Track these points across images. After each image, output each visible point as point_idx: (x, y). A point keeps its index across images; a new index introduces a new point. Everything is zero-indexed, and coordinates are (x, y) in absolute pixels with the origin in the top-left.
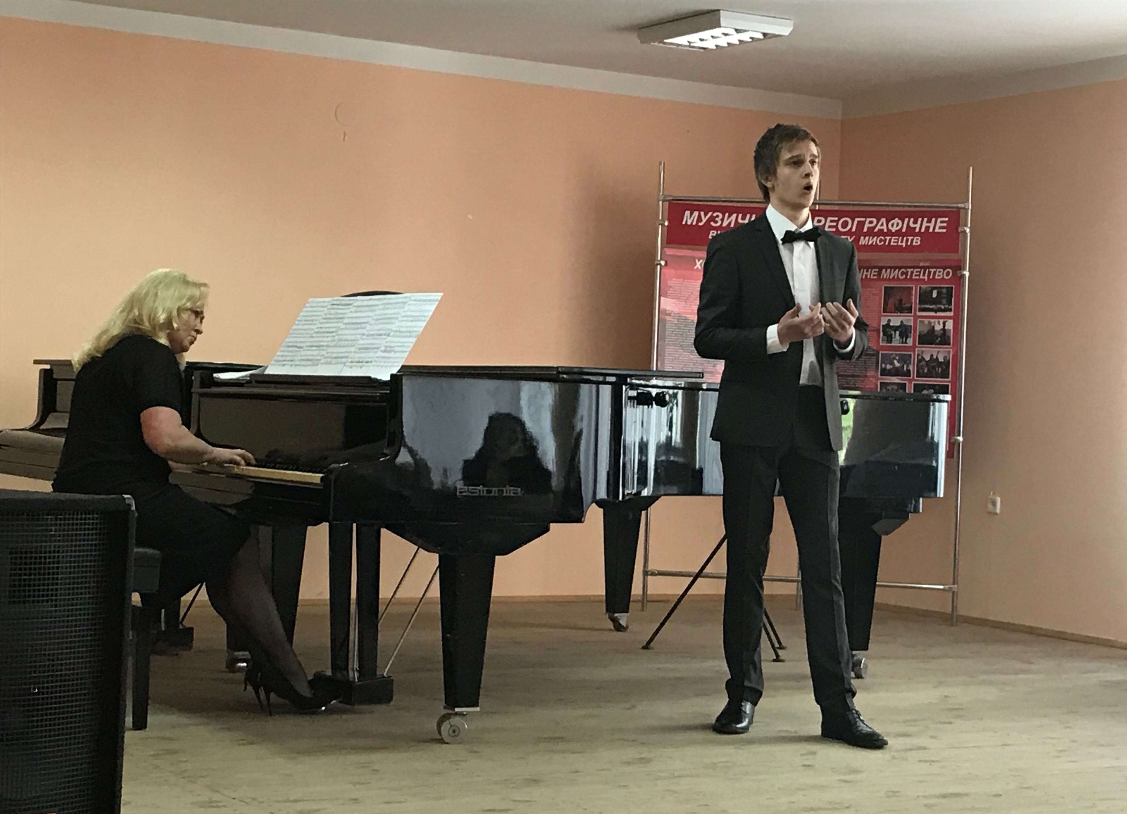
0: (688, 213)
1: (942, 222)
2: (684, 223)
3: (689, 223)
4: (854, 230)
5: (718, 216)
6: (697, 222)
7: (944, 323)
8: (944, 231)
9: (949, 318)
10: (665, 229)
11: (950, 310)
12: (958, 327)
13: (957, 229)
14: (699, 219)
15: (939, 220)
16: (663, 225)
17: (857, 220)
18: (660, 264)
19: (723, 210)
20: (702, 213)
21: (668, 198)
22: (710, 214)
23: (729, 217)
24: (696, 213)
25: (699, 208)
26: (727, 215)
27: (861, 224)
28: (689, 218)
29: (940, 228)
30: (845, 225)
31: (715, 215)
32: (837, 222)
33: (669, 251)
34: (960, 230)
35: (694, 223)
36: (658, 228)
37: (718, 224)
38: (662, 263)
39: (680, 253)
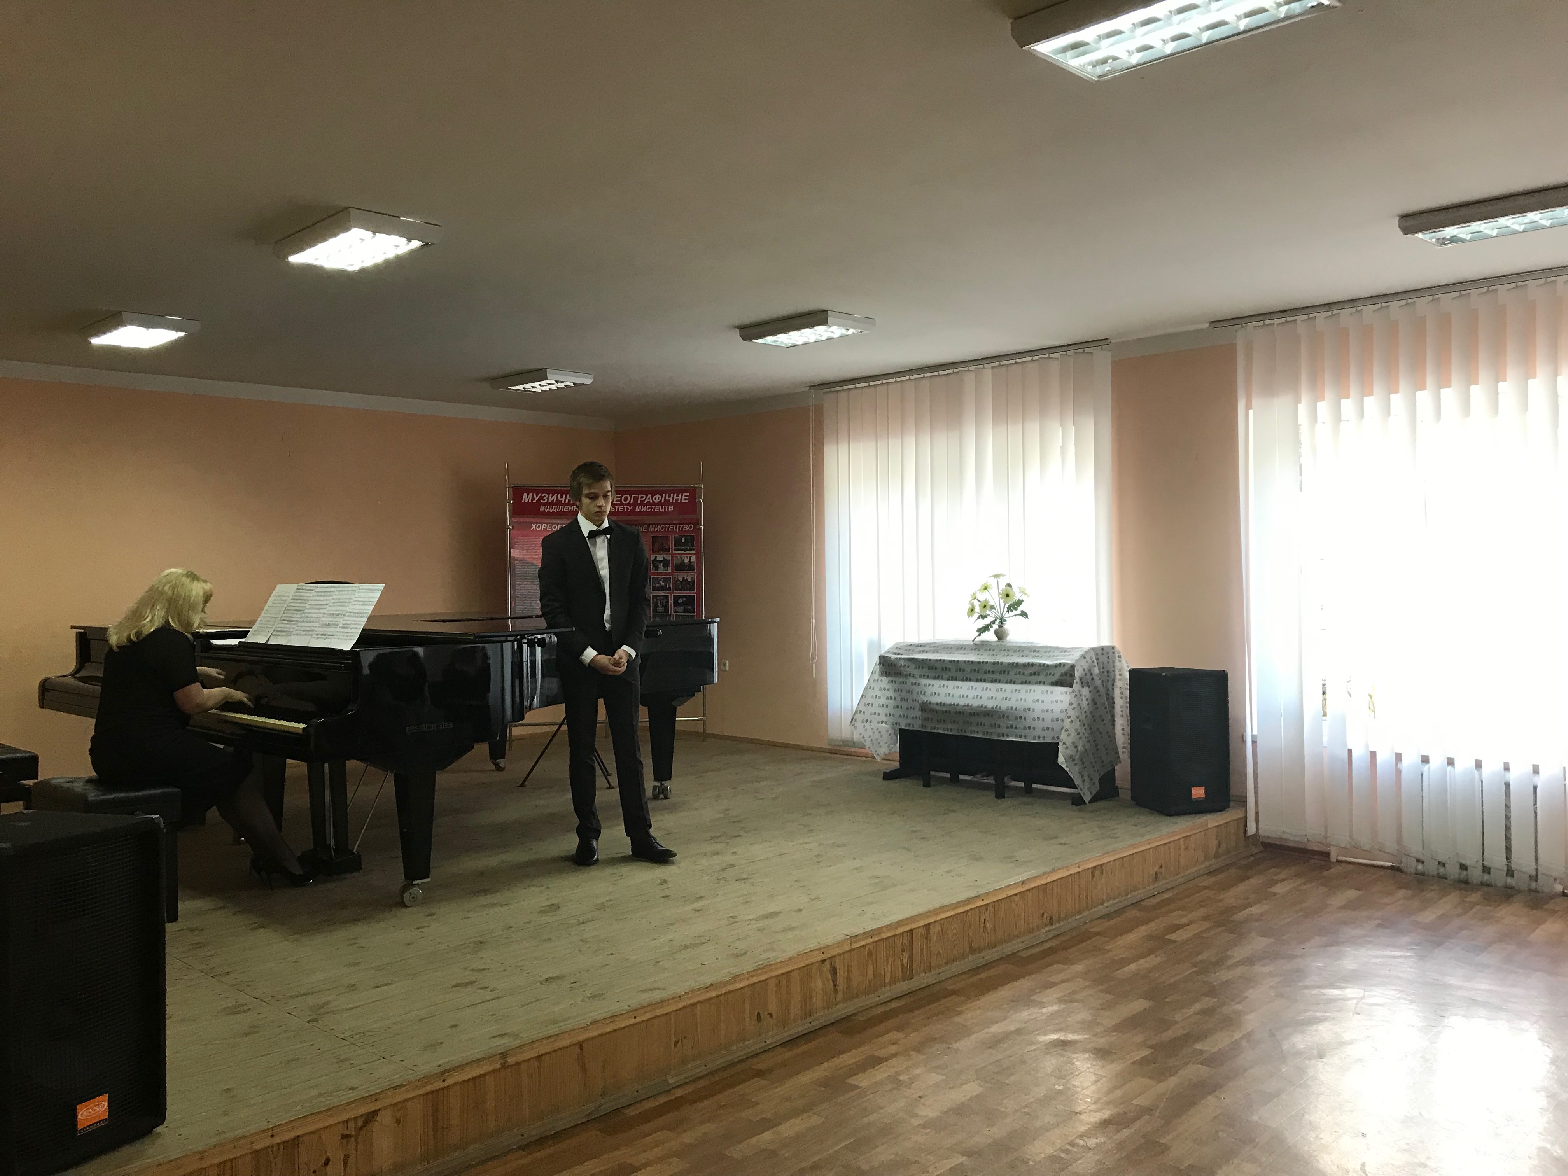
0: (525, 495)
1: (685, 496)
2: (523, 501)
3: (527, 501)
4: (632, 502)
5: (545, 496)
6: (532, 500)
7: (690, 558)
8: (687, 501)
9: (694, 554)
10: (511, 506)
11: (694, 550)
12: (699, 559)
13: (695, 500)
14: (533, 499)
15: (684, 495)
16: (510, 503)
17: (633, 496)
18: (509, 528)
19: (548, 492)
20: (535, 495)
21: (512, 486)
22: (540, 495)
23: (552, 496)
24: (531, 495)
25: (533, 491)
26: (551, 495)
27: (636, 499)
28: (526, 498)
29: (685, 499)
30: (626, 499)
31: (543, 495)
32: (621, 497)
33: (514, 520)
34: (697, 500)
35: (530, 501)
36: (506, 506)
37: (545, 502)
38: (511, 527)
39: (522, 520)
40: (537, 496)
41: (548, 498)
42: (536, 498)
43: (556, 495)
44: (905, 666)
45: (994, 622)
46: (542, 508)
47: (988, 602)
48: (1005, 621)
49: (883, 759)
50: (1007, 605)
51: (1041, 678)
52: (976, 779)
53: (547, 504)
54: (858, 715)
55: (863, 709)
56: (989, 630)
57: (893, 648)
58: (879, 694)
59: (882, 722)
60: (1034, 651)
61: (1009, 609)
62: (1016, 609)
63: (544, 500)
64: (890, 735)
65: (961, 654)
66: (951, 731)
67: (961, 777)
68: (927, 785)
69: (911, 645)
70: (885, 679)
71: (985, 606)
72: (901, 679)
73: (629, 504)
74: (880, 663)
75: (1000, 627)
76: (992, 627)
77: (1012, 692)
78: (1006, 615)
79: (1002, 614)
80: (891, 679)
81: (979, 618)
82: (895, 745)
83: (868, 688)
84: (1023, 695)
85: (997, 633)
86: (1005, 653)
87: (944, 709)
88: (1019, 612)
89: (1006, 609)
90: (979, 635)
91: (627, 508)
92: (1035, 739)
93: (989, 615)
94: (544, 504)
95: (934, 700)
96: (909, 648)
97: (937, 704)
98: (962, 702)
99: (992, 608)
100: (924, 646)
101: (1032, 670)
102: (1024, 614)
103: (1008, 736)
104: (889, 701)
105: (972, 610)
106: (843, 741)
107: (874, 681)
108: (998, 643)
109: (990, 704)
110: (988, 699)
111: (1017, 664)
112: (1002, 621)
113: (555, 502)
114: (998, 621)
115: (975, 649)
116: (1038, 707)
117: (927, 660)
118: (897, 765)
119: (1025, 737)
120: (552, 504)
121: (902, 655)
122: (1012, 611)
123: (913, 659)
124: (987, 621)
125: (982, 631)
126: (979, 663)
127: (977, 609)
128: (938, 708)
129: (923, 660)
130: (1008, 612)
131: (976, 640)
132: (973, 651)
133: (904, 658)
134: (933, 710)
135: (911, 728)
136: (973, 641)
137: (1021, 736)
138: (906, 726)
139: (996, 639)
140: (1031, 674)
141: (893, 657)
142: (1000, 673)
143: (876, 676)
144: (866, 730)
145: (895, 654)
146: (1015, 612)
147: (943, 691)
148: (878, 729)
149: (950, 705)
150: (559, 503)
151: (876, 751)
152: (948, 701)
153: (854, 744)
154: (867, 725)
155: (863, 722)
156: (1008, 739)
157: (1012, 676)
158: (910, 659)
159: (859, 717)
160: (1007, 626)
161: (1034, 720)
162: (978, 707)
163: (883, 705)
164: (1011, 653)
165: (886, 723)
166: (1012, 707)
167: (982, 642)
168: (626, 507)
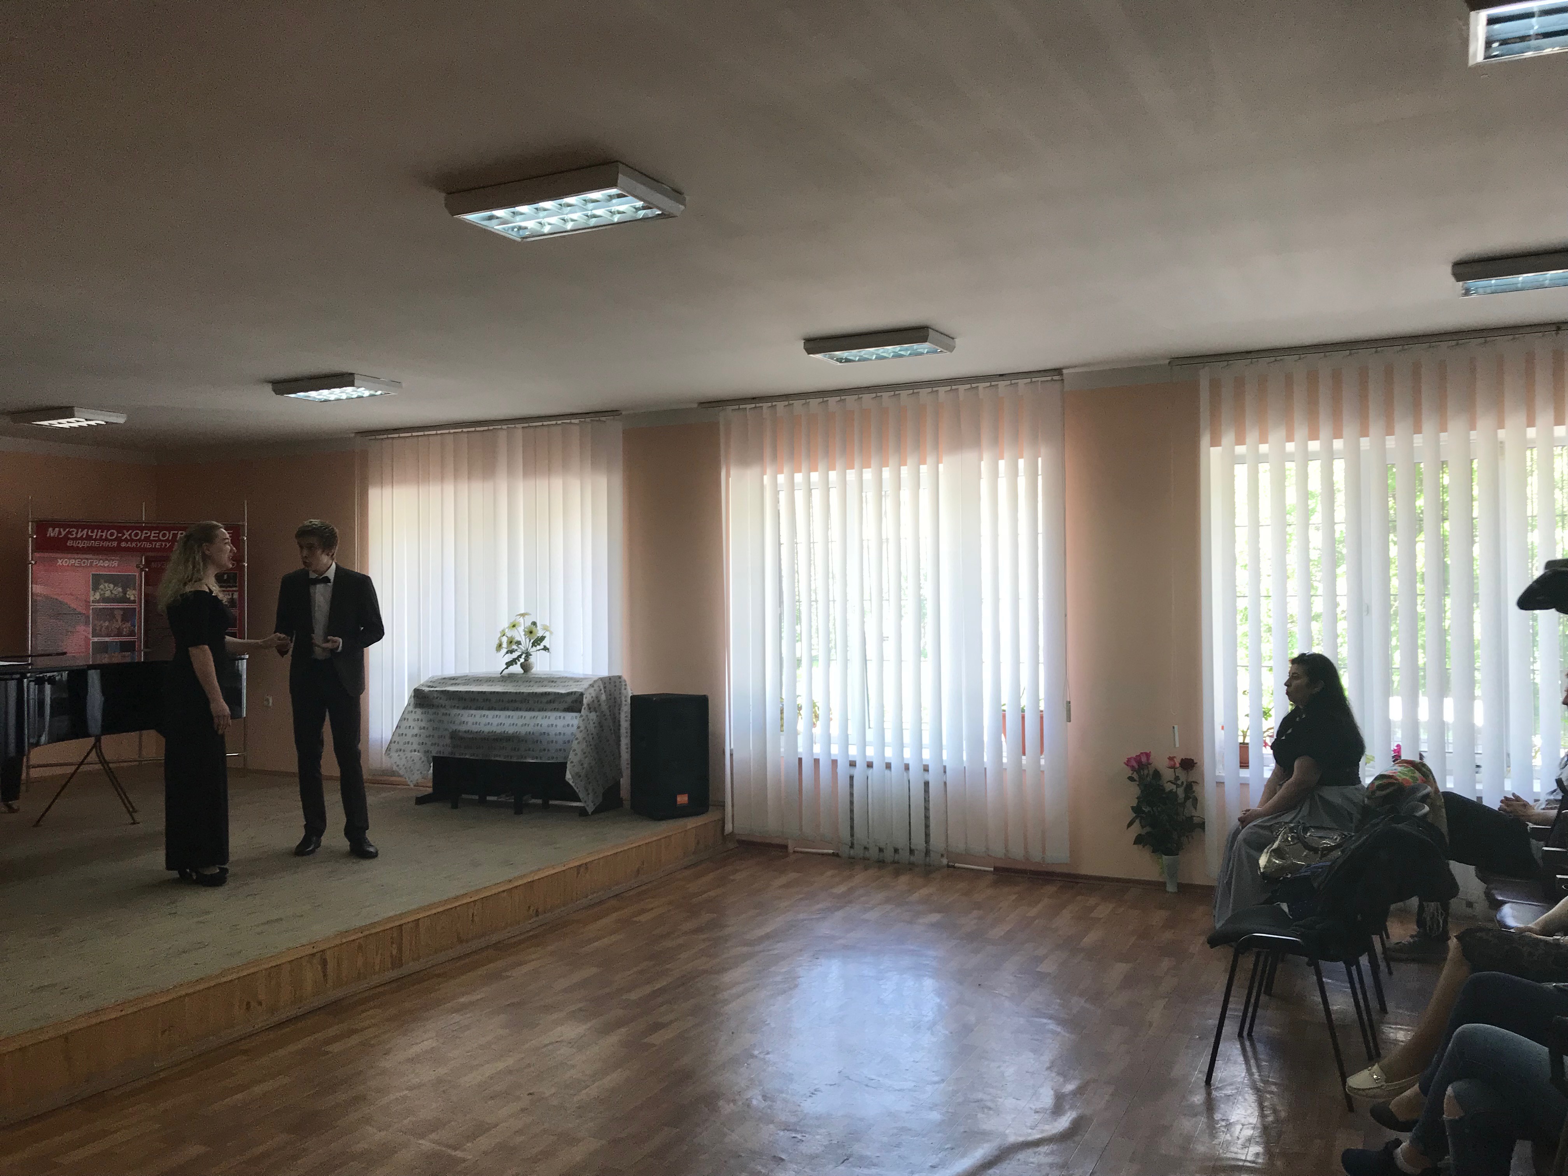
0: (51, 529)
2: (48, 535)
3: (52, 536)
5: (74, 531)
6: (58, 535)
7: (232, 594)
9: (235, 591)
10: (35, 540)
11: (236, 587)
12: (241, 596)
14: (60, 533)
16: (32, 537)
18: (31, 563)
19: (77, 526)
20: (62, 530)
21: (35, 519)
22: (68, 529)
23: (82, 531)
24: (57, 529)
25: (59, 526)
26: (80, 530)
28: (52, 533)
30: (164, 535)
31: (71, 530)
32: (159, 534)
33: (37, 555)
35: (56, 536)
36: (28, 541)
37: (74, 536)
38: (33, 562)
39: (46, 555)
40: (64, 530)
41: (77, 533)
42: (63, 533)
43: (86, 530)
44: (437, 698)
45: (520, 656)
46: (69, 543)
47: (514, 638)
48: (531, 655)
49: (415, 786)
50: (532, 641)
51: (555, 705)
52: (500, 800)
53: (76, 539)
54: (393, 745)
55: (397, 739)
56: (516, 663)
57: (427, 681)
58: (412, 724)
59: (415, 751)
60: (552, 682)
61: (534, 645)
62: (539, 645)
63: (73, 535)
64: (423, 762)
65: (488, 686)
66: (477, 756)
67: (489, 798)
68: (455, 806)
69: (444, 678)
70: (419, 711)
71: (511, 642)
72: (434, 710)
73: (167, 540)
74: (414, 697)
75: (526, 660)
76: (519, 661)
77: (531, 718)
78: (532, 650)
79: (527, 649)
80: (424, 710)
81: (507, 653)
82: (428, 771)
83: (403, 719)
84: (539, 721)
85: (523, 666)
86: (528, 684)
87: (471, 736)
88: (541, 646)
89: (531, 645)
90: (507, 668)
91: (166, 545)
92: (549, 760)
93: (516, 650)
94: (73, 539)
95: (464, 728)
96: (444, 681)
97: (465, 732)
98: (487, 729)
99: (519, 643)
100: (457, 679)
101: (550, 698)
102: (545, 649)
103: (525, 758)
104: (422, 731)
105: (500, 646)
106: (383, 771)
107: (409, 712)
108: (524, 675)
109: (511, 730)
110: (510, 725)
111: (536, 693)
112: (528, 655)
113: (84, 537)
114: (523, 656)
115: (502, 681)
116: (553, 731)
117: (457, 691)
118: (430, 790)
119: (541, 758)
120: (81, 538)
121: (435, 687)
122: (536, 646)
123: (445, 690)
124: (515, 655)
125: (509, 664)
126: (503, 693)
127: (505, 645)
128: (465, 735)
129: (454, 692)
130: (532, 647)
131: (504, 672)
132: (500, 683)
133: (436, 691)
134: (461, 738)
135: (442, 755)
136: (501, 673)
137: (537, 758)
138: (437, 753)
139: (521, 671)
140: (547, 702)
141: (427, 689)
142: (521, 702)
143: (411, 708)
144: (401, 759)
145: (429, 687)
146: (538, 647)
147: (471, 720)
148: (411, 757)
149: (477, 732)
150: (89, 538)
151: (409, 778)
152: (475, 728)
153: (393, 773)
154: (401, 753)
155: (397, 751)
156: (525, 761)
157: (531, 705)
158: (442, 691)
159: (394, 747)
160: (532, 659)
161: (548, 742)
162: (501, 733)
163: (416, 735)
164: (531, 684)
165: (419, 751)
166: (530, 733)
167: (509, 674)
168: (164, 543)
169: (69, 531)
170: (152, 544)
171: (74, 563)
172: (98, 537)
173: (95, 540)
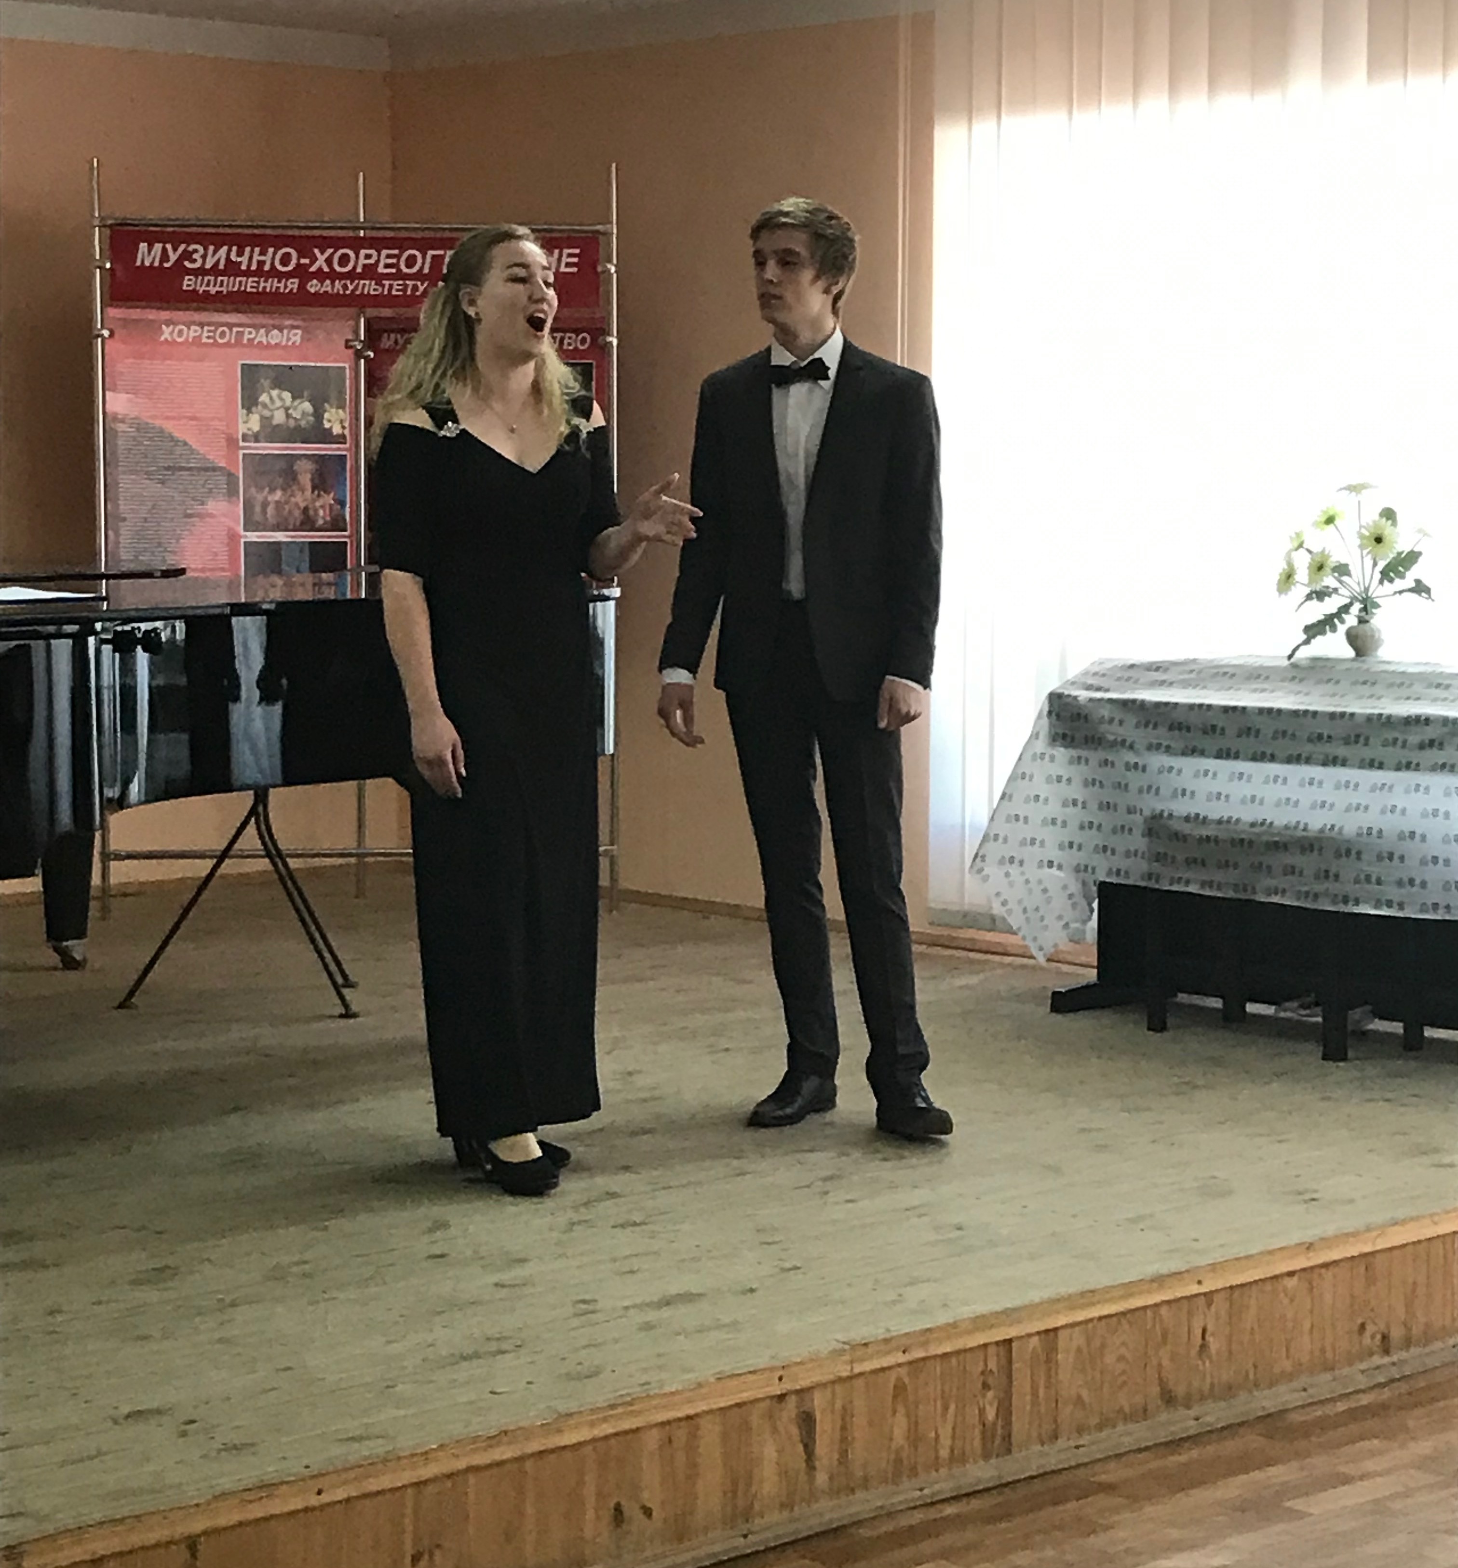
0: (143, 246)
1: (570, 255)
2: (138, 263)
3: (147, 263)
4: (426, 270)
5: (196, 251)
6: (161, 262)
8: (575, 270)
10: (107, 275)
13: (595, 268)
14: (165, 256)
15: (566, 253)
16: (102, 267)
17: (431, 253)
18: (102, 336)
19: (204, 239)
20: (169, 246)
21: (110, 222)
22: (182, 247)
23: (215, 252)
24: (158, 247)
25: (162, 238)
26: (211, 248)
28: (147, 256)
29: (568, 265)
30: (412, 261)
31: (192, 248)
32: (398, 257)
33: (112, 312)
34: (599, 269)
35: (156, 264)
36: (94, 275)
37: (197, 265)
38: (106, 333)
39: (135, 314)
40: (175, 249)
41: (204, 257)
42: (173, 257)
43: (225, 248)
44: (1111, 721)
45: (1345, 609)
46: (188, 283)
47: (1329, 556)
48: (1377, 606)
49: (1049, 960)
50: (1381, 565)
52: (1282, 1015)
53: (201, 272)
54: (990, 845)
55: (1002, 828)
56: (1334, 629)
57: (1086, 673)
58: (1044, 790)
59: (1050, 864)
60: (1438, 686)
61: (1386, 575)
62: (1402, 576)
63: (195, 261)
64: (1071, 896)
65: (1255, 691)
66: (1219, 888)
67: (1251, 1008)
68: (1157, 1025)
69: (1132, 666)
70: (1061, 753)
71: (1320, 568)
72: (1101, 754)
73: (419, 276)
74: (1050, 713)
75: (1362, 621)
76: (1342, 622)
77: (1373, 789)
78: (1381, 592)
79: (1367, 590)
80: (1074, 753)
81: (1309, 597)
82: (1085, 922)
83: (1018, 776)
84: (1399, 799)
85: (1352, 638)
86: (1366, 690)
87: (1205, 832)
88: (1409, 582)
89: (1377, 576)
90: (1307, 642)
91: (415, 288)
92: (1422, 911)
93: (1336, 590)
94: (197, 272)
95: (1182, 808)
96: (1131, 673)
97: (1187, 819)
98: (1247, 815)
99: (1342, 570)
100: (1166, 670)
101: (1430, 733)
102: (1420, 588)
103: (1357, 902)
104: (1071, 810)
105: (1288, 578)
106: (965, 915)
107: (1034, 757)
108: (1356, 665)
109: (1316, 822)
110: (1313, 807)
111: (1389, 717)
112: (1368, 605)
113: (221, 267)
114: (1356, 608)
115: (1294, 678)
116: (1435, 829)
117: (1167, 704)
118: (1092, 975)
119: (1401, 906)
120: (215, 270)
121: (1107, 690)
122: (1391, 581)
123: (1134, 701)
124: (1331, 605)
125: (1313, 630)
126: (1295, 713)
127: (1302, 575)
128: (1186, 828)
129: (1158, 705)
130: (1381, 582)
131: (1299, 655)
132: (1286, 684)
133: (1110, 701)
134: (1177, 837)
135: (1123, 881)
136: (1290, 657)
137: (1389, 904)
138: (1109, 873)
139: (1350, 653)
140: (1422, 747)
141: (1083, 695)
142: (1347, 741)
143: (1040, 746)
144: (1011, 885)
145: (1089, 688)
146: (1399, 584)
147: (1204, 786)
148: (1040, 882)
149: (1220, 822)
150: (232, 269)
151: (1035, 939)
152: (1215, 811)
153: (993, 923)
154: (1014, 870)
155: (1001, 862)
156: (1356, 910)
157: (1375, 751)
158: (1125, 704)
159: (994, 850)
160: (1378, 620)
161: (1423, 862)
162: (1287, 827)
163: (1054, 822)
164: (1378, 689)
165: (1060, 867)
166: (1370, 828)
167: (1315, 659)
168: (410, 283)
169: (185, 251)
170: (383, 286)
171: (200, 337)
172: (254, 267)
173: (248, 273)
